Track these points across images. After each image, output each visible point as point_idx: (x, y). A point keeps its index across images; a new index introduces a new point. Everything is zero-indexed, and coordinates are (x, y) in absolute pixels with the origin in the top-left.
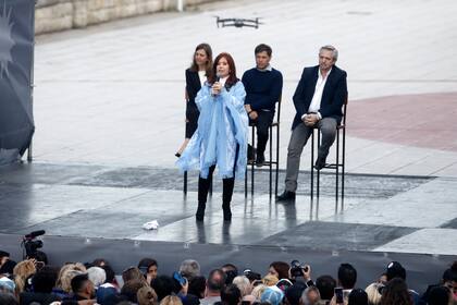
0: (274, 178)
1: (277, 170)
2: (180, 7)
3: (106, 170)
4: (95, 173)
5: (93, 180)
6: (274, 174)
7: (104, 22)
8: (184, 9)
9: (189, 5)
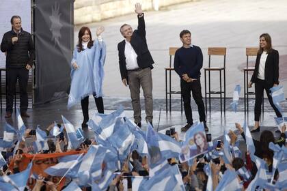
0: (223, 102)
1: (225, 98)
2: (157, 8)
3: (120, 101)
4: (114, 103)
5: (112, 107)
6: (223, 100)
7: (111, 18)
8: (159, 9)
9: (162, 7)
